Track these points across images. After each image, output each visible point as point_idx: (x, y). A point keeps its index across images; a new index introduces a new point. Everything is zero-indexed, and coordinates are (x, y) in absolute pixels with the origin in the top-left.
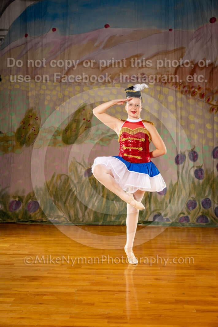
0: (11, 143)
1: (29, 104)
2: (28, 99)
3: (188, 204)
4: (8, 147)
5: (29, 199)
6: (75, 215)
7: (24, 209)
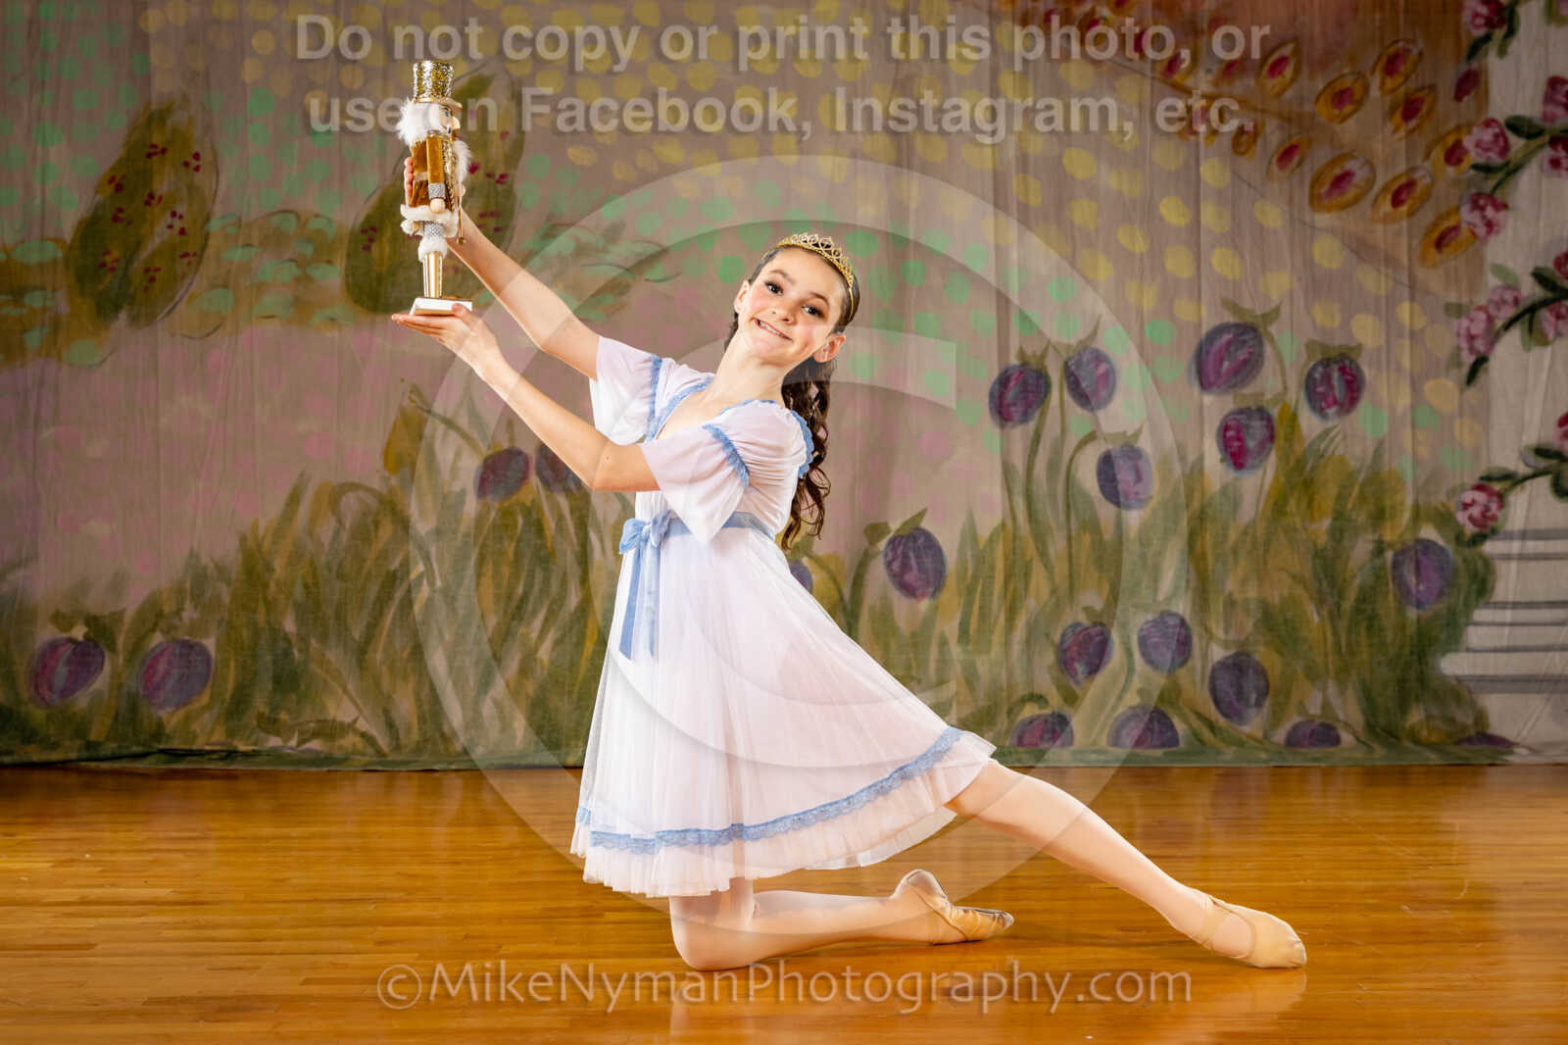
0: (38, 304)
1: (147, 79)
2: (145, 48)
3: (1065, 646)
4: (25, 330)
5: (153, 630)
6: (422, 720)
7: (120, 686)
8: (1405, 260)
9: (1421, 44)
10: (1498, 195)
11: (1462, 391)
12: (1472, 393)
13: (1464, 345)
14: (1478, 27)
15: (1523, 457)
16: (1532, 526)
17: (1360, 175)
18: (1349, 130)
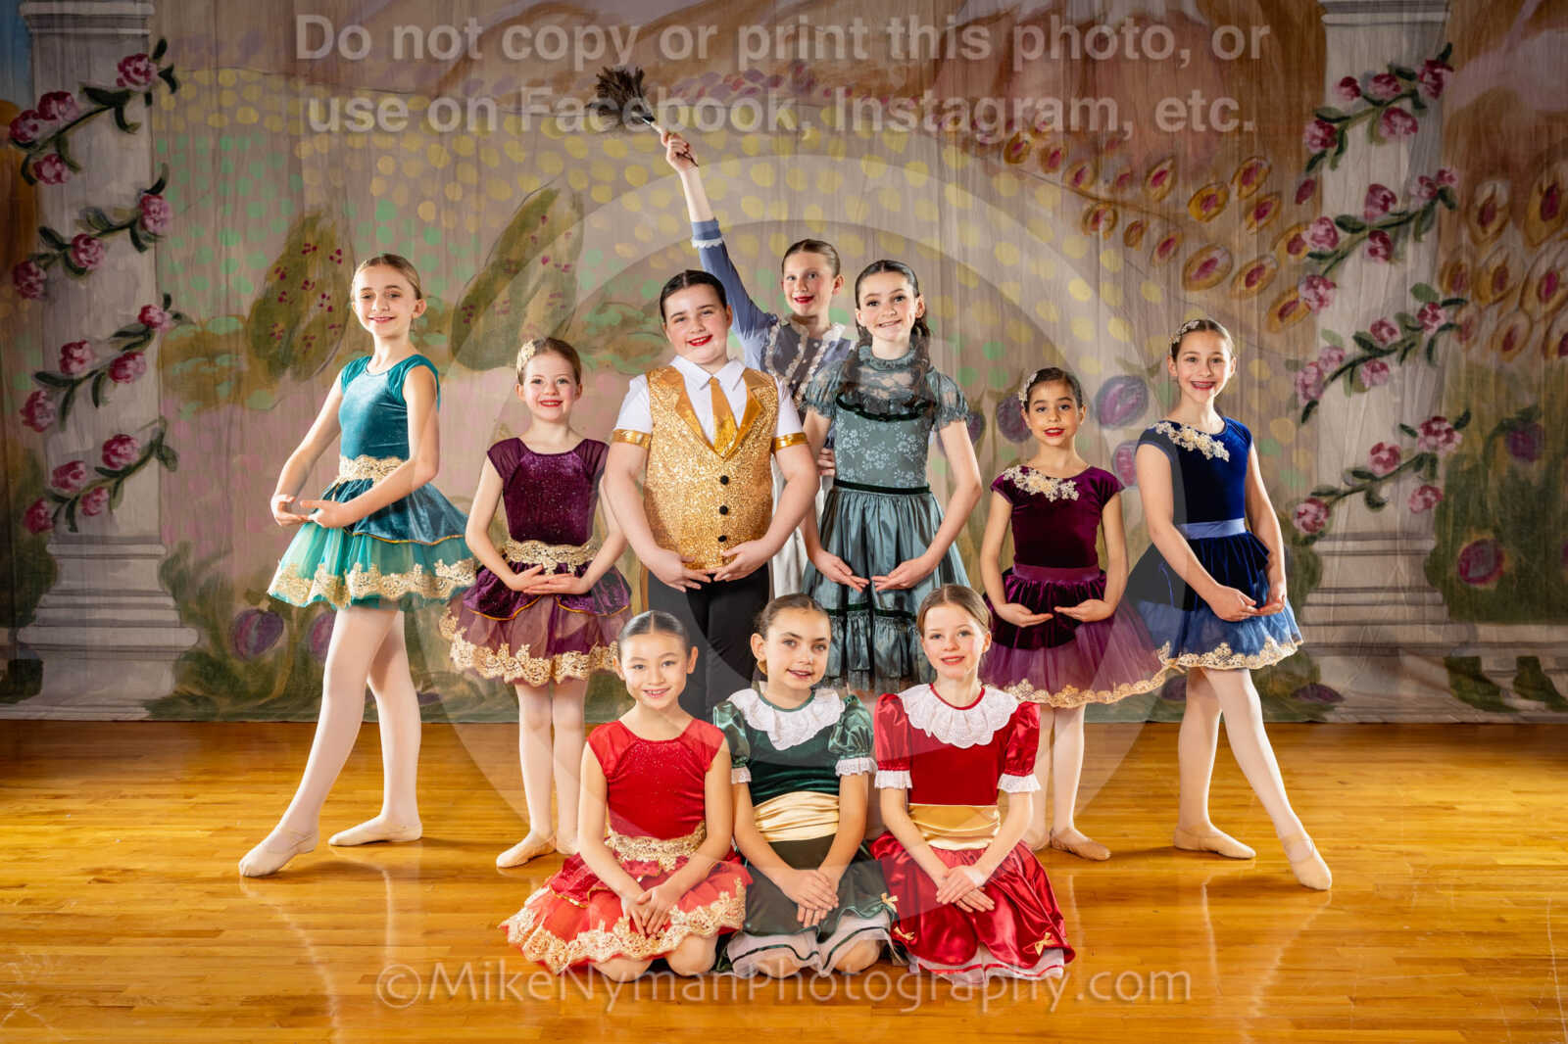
0: (226, 364)
1: (300, 196)
2: (299, 173)
4: (217, 384)
7: (295, 644)
8: (1255, 328)
9: (1270, 160)
10: (1329, 277)
11: (1298, 427)
12: (1305, 429)
13: (1300, 392)
14: (1315, 146)
15: (1343, 476)
16: (1350, 531)
17: (1222, 262)
18: (1213, 227)
